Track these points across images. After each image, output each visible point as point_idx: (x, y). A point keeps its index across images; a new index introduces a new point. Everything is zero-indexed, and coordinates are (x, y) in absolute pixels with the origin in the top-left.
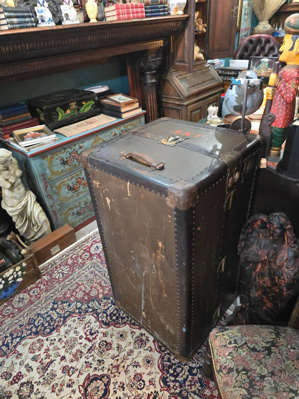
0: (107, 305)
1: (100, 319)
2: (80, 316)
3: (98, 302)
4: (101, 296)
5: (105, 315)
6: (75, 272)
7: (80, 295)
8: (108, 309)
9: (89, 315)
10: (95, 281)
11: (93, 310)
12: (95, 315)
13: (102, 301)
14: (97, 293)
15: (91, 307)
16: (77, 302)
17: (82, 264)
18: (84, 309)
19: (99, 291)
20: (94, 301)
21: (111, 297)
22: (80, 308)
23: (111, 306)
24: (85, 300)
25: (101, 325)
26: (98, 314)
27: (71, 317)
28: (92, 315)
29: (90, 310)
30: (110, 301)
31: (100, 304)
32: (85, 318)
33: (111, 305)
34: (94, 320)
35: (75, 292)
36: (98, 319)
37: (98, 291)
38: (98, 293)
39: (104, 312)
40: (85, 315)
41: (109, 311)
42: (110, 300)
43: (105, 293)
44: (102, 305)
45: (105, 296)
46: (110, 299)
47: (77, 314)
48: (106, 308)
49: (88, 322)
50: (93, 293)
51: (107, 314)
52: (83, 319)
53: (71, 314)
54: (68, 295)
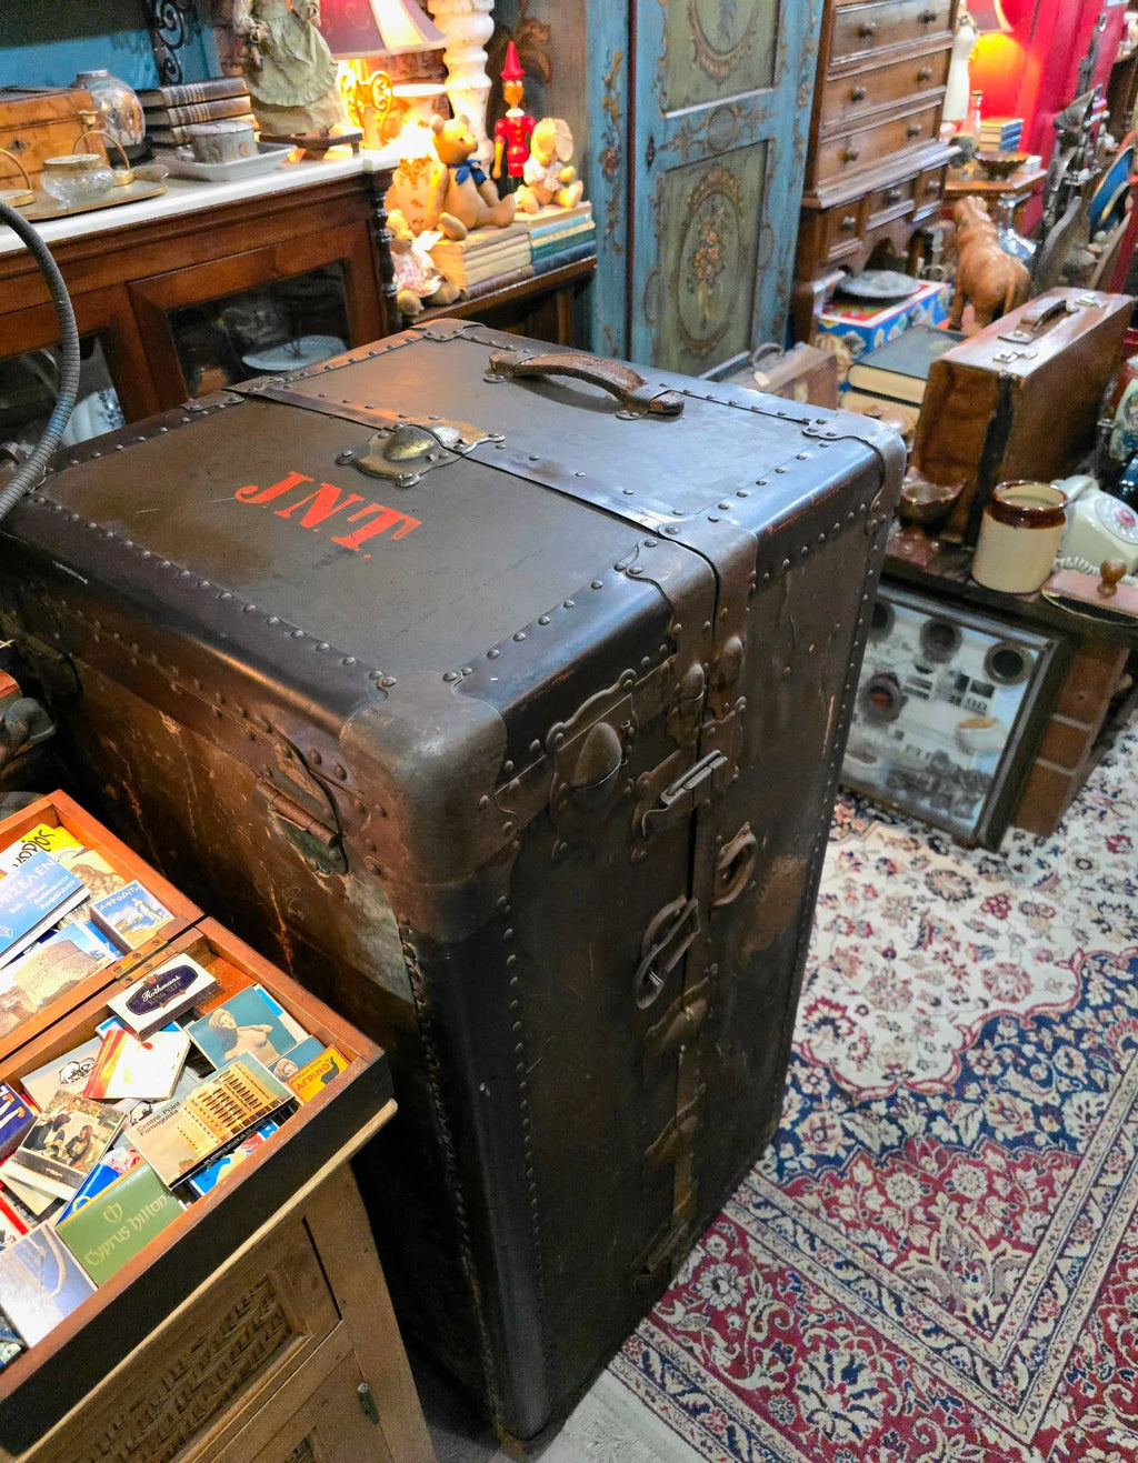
0: (814, 1131)
1: (820, 1072)
2: (912, 1086)
3: (862, 1143)
4: (862, 1174)
5: (807, 1089)
6: (1085, 1325)
7: (968, 1179)
8: (804, 1113)
9: (873, 1089)
10: (932, 1258)
11: (866, 1105)
12: (848, 1088)
13: (848, 1149)
14: (889, 1189)
15: (884, 1121)
16: (960, 1142)
17: (1089, 1402)
18: (911, 1114)
19: (882, 1199)
20: (884, 1148)
21: (814, 1171)
22: (932, 1116)
23: (795, 1124)
24: (925, 1152)
25: (807, 1053)
26: (836, 1091)
27: (946, 1079)
28: (861, 1090)
29: (880, 1108)
30: (809, 1148)
31: (848, 1134)
32: (886, 1077)
33: (799, 1131)
34: (841, 1069)
35: (1004, 1194)
36: (827, 1071)
37: (888, 1203)
38: (882, 1192)
39: (815, 1098)
40: (891, 1088)
41: (798, 1106)
42: (807, 1151)
43: (847, 1188)
44: (838, 1131)
45: (842, 1174)
46: (811, 1156)
47: (929, 1091)
48: (815, 1118)
49: (865, 1062)
50: (906, 1189)
51: (799, 1091)
52: (888, 1071)
53: (956, 1091)
54: (1028, 1178)
